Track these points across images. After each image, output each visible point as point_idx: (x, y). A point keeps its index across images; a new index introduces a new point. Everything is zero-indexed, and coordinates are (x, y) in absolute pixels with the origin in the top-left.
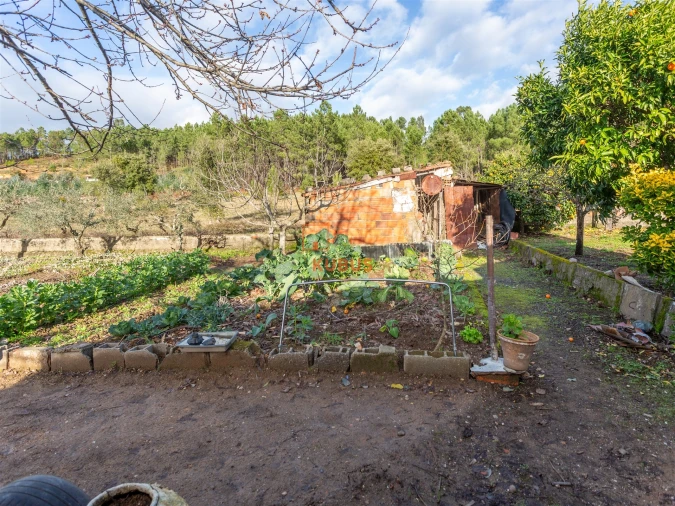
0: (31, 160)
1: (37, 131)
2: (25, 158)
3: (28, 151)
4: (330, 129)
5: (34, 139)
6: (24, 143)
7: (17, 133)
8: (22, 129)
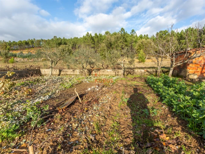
0: (32, 48)
1: (33, 40)
2: (31, 48)
3: (31, 46)
4: (124, 37)
5: (32, 42)
6: (30, 43)
7: (28, 40)
8: (29, 39)
